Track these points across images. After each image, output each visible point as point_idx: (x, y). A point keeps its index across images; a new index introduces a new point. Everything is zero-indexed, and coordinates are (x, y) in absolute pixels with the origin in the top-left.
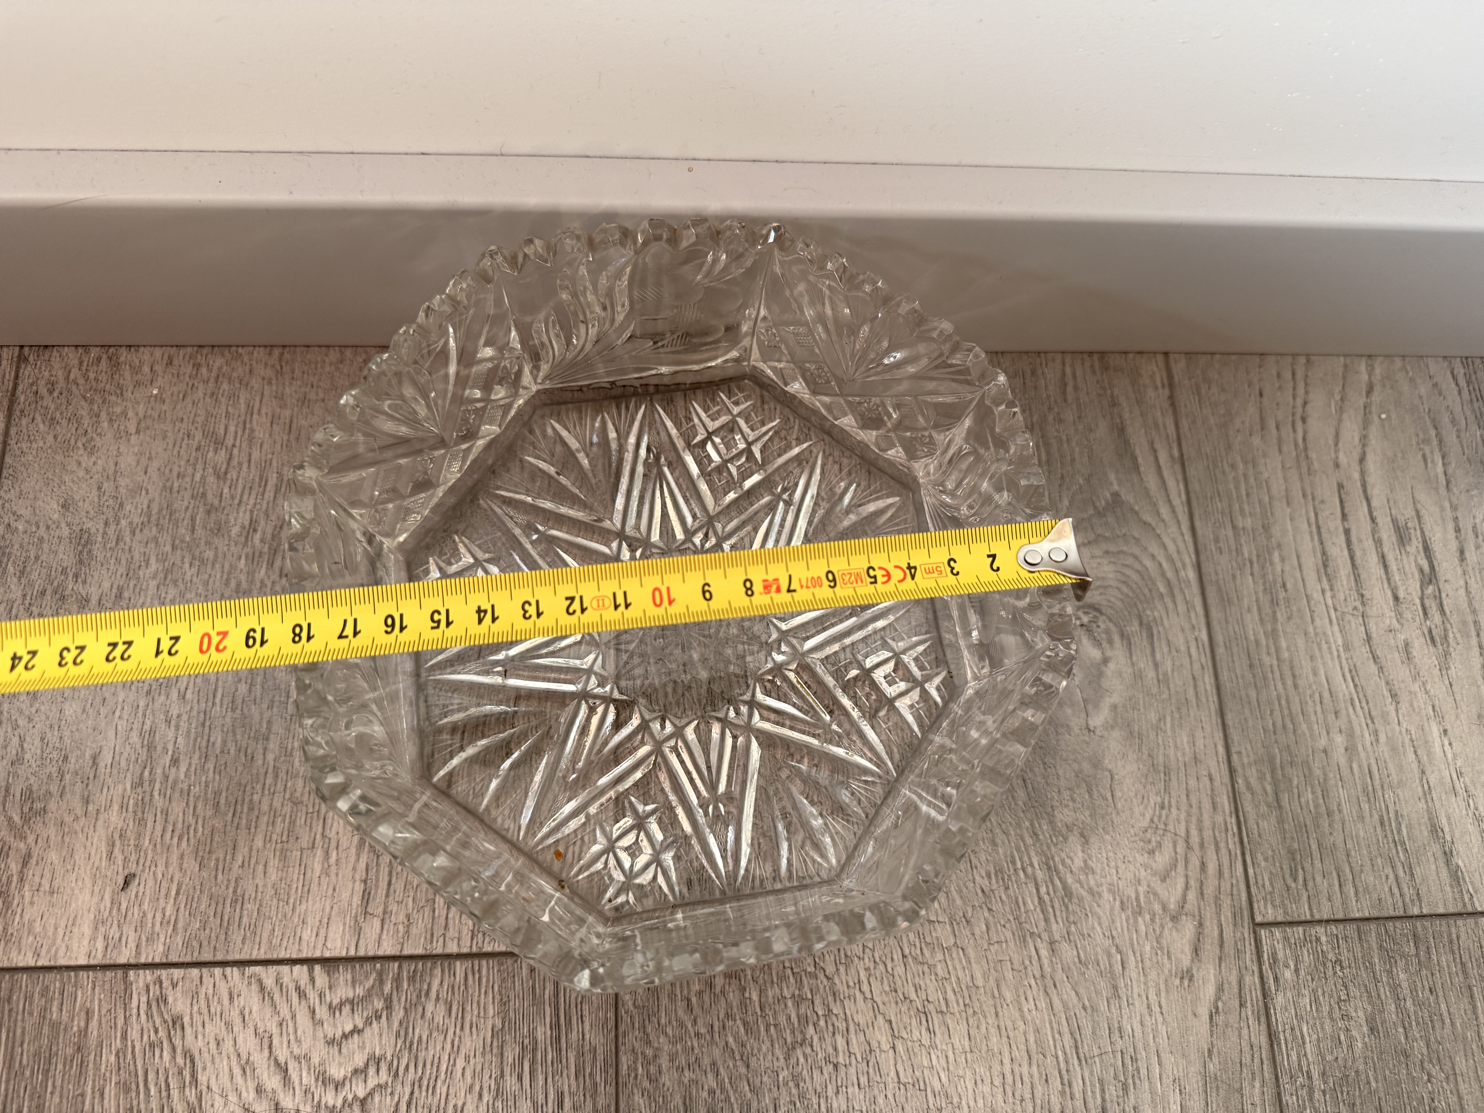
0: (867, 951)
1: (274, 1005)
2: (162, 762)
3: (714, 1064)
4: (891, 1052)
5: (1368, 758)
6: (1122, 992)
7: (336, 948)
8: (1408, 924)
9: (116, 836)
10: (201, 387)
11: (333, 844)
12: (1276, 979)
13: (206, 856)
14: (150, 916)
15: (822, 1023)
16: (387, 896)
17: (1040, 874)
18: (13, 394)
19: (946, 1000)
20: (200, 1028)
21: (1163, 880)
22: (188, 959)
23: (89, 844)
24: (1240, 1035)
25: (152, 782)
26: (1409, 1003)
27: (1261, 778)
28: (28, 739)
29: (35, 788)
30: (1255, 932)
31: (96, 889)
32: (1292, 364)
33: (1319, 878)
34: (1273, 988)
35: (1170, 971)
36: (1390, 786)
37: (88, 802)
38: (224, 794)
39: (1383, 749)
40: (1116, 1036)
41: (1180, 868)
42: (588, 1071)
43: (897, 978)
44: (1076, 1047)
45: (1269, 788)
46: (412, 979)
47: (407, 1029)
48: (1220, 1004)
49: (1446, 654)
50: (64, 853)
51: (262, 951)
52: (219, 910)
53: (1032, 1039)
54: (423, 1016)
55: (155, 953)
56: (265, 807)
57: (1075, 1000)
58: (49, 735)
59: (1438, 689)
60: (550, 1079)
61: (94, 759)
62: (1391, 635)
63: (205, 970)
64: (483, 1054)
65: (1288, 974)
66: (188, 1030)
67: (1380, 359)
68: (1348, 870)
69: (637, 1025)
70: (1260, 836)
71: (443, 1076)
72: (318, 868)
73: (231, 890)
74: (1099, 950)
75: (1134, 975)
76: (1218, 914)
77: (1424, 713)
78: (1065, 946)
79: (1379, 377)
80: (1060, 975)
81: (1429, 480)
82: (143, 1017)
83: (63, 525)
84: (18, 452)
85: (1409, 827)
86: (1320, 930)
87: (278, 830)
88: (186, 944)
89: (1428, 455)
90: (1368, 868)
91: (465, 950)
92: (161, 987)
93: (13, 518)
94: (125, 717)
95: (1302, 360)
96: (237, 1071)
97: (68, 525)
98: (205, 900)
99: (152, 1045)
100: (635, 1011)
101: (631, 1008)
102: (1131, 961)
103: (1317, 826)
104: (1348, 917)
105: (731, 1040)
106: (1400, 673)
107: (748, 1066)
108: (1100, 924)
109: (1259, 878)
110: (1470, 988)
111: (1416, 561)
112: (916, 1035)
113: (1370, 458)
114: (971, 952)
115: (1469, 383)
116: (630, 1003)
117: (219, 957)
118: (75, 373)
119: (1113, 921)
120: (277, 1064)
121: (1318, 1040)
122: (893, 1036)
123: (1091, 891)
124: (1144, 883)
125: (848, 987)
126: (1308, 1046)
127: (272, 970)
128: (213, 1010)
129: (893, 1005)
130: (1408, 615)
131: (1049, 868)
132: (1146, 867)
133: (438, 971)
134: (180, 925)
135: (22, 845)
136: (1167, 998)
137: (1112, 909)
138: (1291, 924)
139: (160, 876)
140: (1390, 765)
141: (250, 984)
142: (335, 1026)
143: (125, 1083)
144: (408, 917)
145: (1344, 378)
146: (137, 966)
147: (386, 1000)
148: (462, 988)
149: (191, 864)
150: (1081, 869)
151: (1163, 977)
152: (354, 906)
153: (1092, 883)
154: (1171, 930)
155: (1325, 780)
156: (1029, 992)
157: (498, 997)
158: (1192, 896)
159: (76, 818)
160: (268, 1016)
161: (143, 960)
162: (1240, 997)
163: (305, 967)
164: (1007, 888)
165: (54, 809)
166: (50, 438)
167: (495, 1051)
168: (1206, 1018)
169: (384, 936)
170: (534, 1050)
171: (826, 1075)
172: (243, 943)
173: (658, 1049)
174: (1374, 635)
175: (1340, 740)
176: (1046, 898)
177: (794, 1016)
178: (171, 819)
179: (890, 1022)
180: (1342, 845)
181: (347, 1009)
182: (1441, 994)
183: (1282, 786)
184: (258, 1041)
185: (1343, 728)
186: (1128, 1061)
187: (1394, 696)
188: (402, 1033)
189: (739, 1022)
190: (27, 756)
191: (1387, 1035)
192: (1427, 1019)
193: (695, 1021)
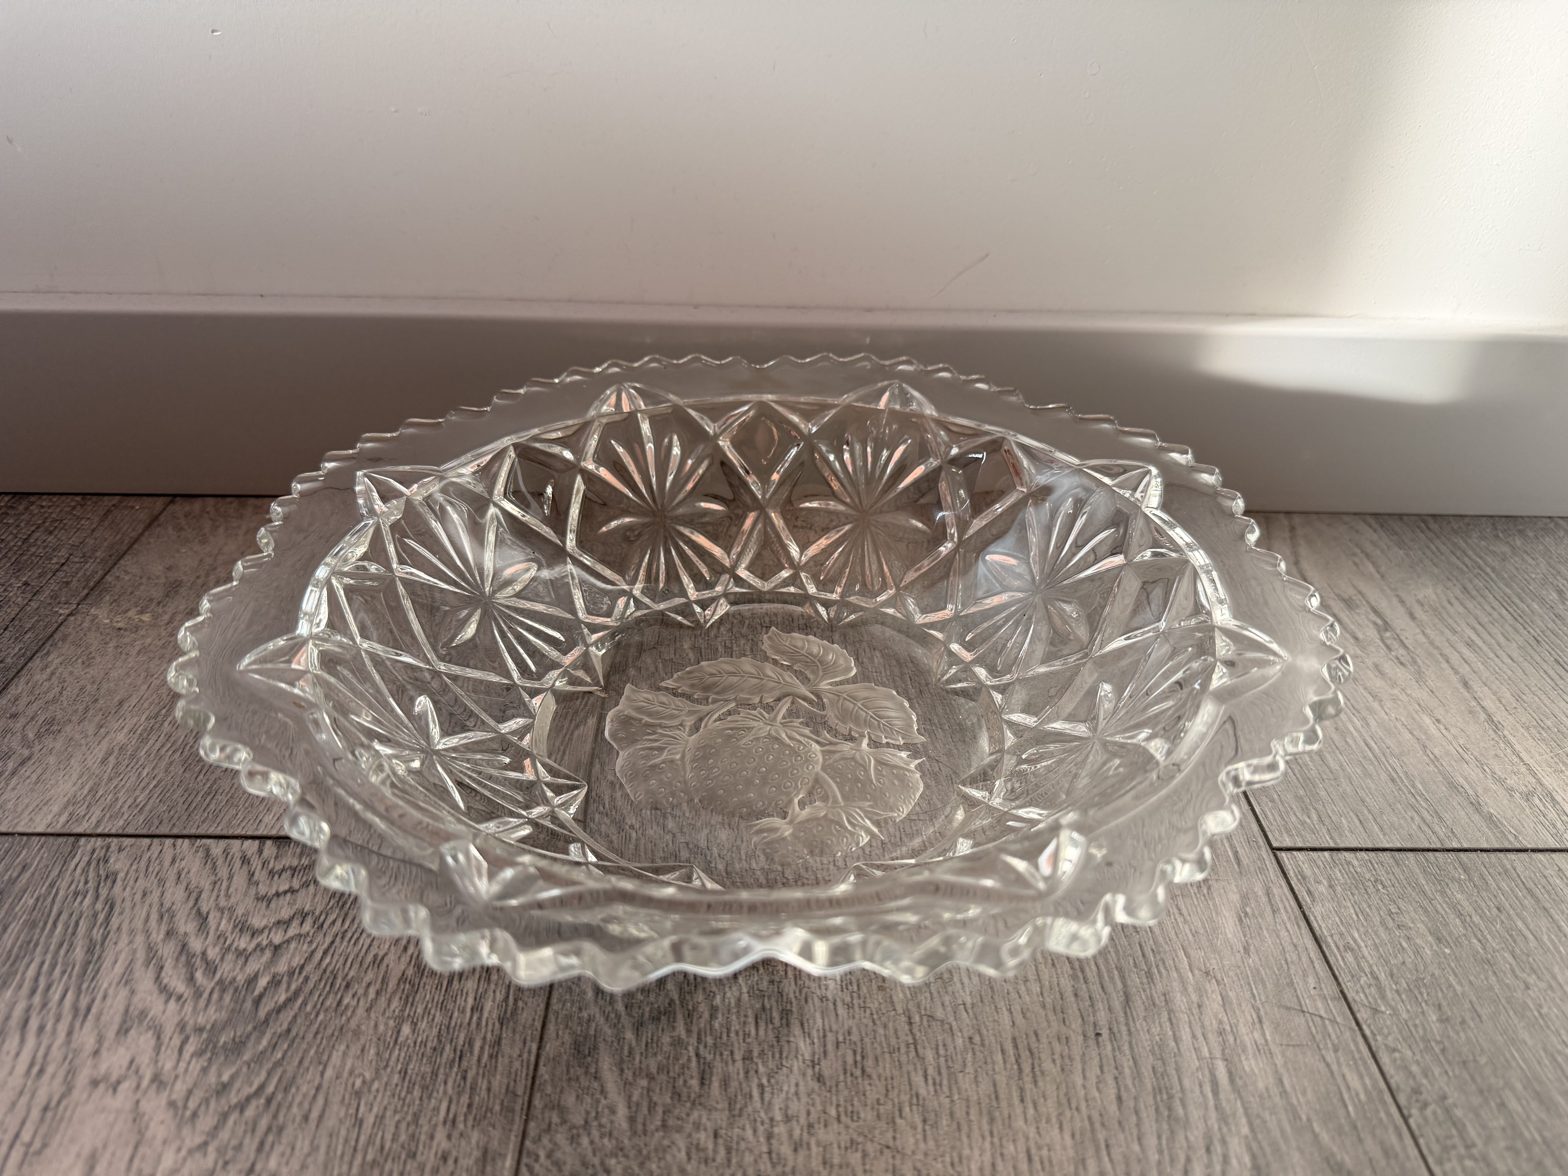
1: (214, 869)
8: (1450, 856)
9: (117, 748)
12: (1309, 892)
14: (120, 802)
18: (157, 517)
20: (131, 882)
22: (143, 832)
23: (88, 753)
24: (1279, 936)
29: (58, 718)
30: (1275, 855)
33: (1335, 817)
34: (1308, 900)
36: (1392, 755)
37: (101, 727)
39: (1376, 729)
49: (1420, 672)
50: (62, 758)
51: (220, 829)
52: (190, 799)
55: (114, 828)
58: (89, 687)
59: (1420, 694)
61: (122, 701)
63: (156, 841)
65: (1323, 889)
66: (119, 883)
67: (1297, 515)
68: (1367, 813)
76: (1230, 839)
77: (1410, 708)
79: (1297, 523)
81: (1363, 575)
82: (79, 870)
83: (163, 578)
84: (146, 543)
85: (1424, 783)
86: (1349, 856)
88: (147, 822)
89: (1358, 562)
90: (1387, 810)
92: (107, 851)
93: (123, 574)
96: (154, 916)
97: (166, 578)
98: (179, 792)
99: (76, 894)
104: (1378, 846)
106: (1376, 683)
111: (1368, 619)
113: (1304, 562)
115: (1381, 526)
117: (175, 831)
118: (209, 509)
121: (1376, 945)
126: (1364, 950)
127: (223, 843)
128: (151, 869)
130: (1371, 648)
135: (27, 752)
138: (1315, 849)
139: (145, 775)
140: (1387, 740)
141: (197, 851)
142: (270, 886)
143: (34, 921)
146: (90, 835)
159: (86, 737)
160: (205, 876)
161: (99, 831)
163: (257, 842)
165: (69, 731)
166: (175, 537)
168: (1234, 920)
172: (204, 822)
180: (1354, 794)
182: (1512, 913)
184: (186, 894)
191: (1460, 945)
192: (1504, 934)
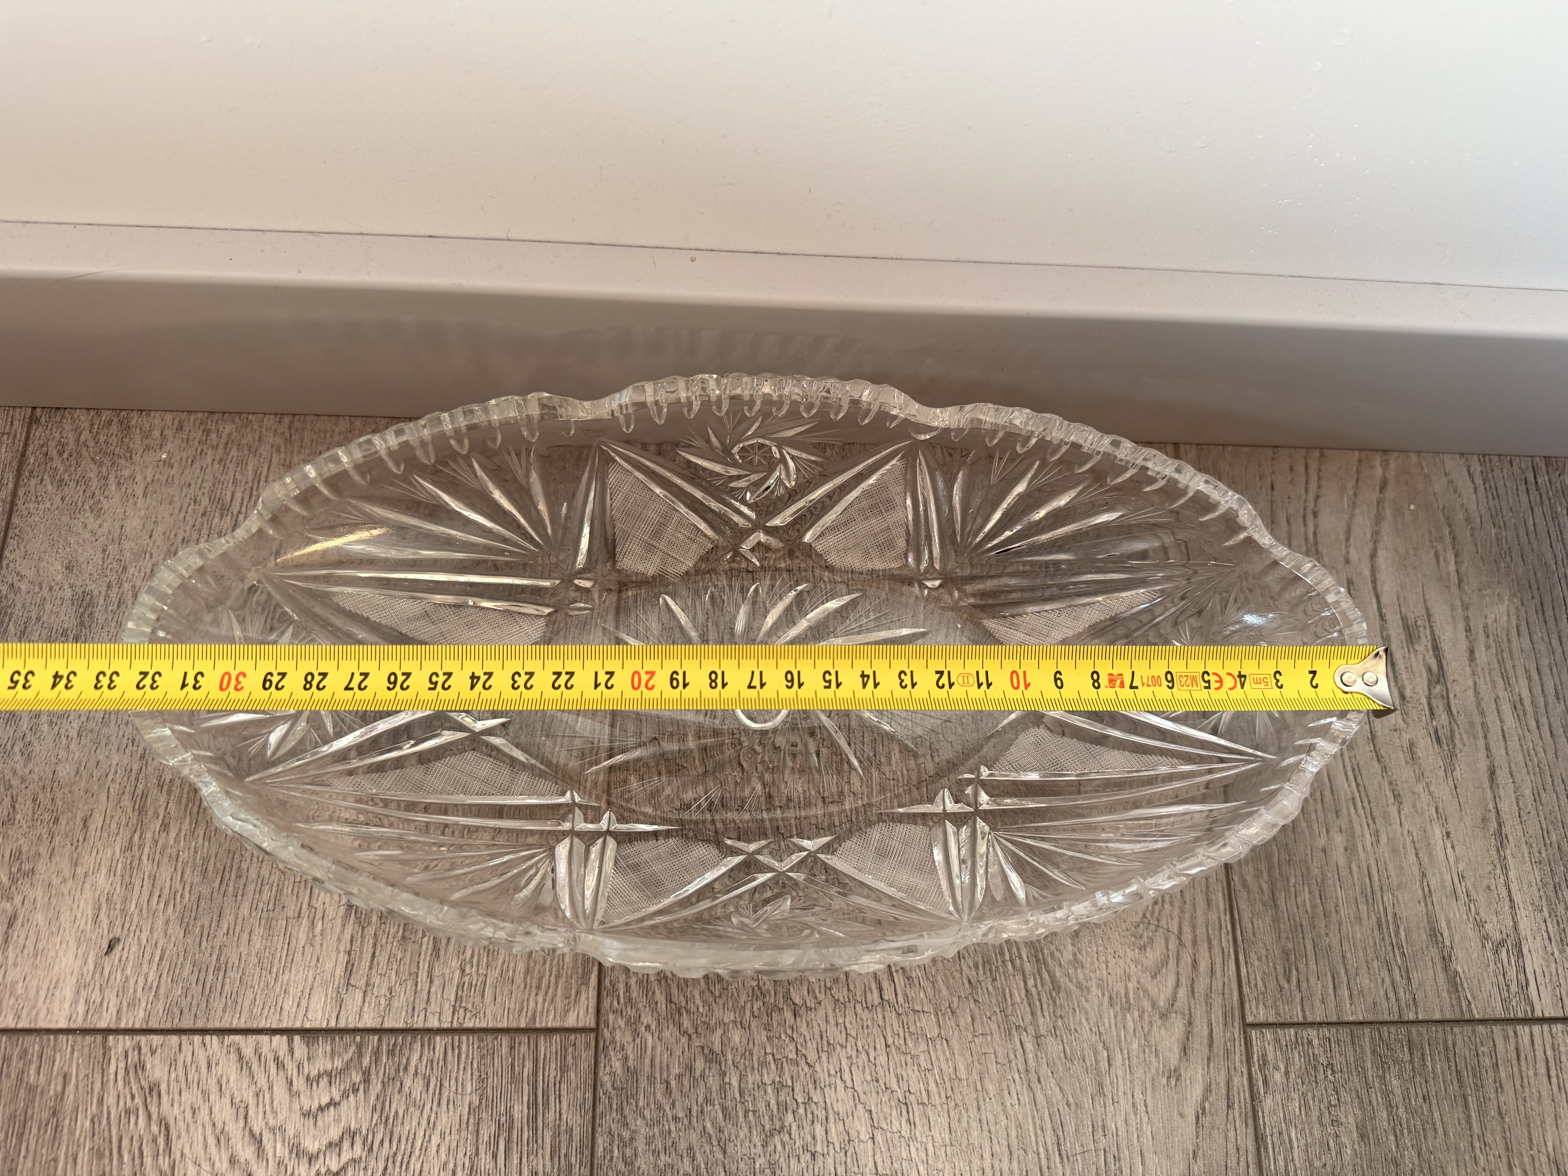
0: (850, 1039)
1: (251, 1075)
2: (153, 826)
3: (690, 1148)
4: (870, 1142)
5: (1367, 859)
6: (1107, 1089)
7: (317, 1019)
8: (1403, 1029)
9: (103, 900)
10: (210, 452)
11: (319, 914)
12: (1265, 1082)
13: (192, 922)
14: (132, 981)
15: (801, 1111)
16: (370, 968)
17: (1028, 967)
18: (23, 455)
19: (928, 1092)
20: (177, 1096)
21: (1154, 977)
22: (168, 1026)
23: (75, 907)
24: (1226, 1137)
25: (141, 847)
26: (1401, 1110)
27: (1258, 876)
28: (20, 799)
29: (25, 849)
30: (1245, 1033)
31: (80, 952)
32: (1306, 457)
33: (1313, 980)
34: (1262, 1091)
35: (1157, 1070)
36: (1389, 888)
37: (76, 865)
38: (212, 861)
39: (1384, 849)
40: (1099, 1134)
41: (1172, 964)
42: (563, 1151)
43: (879, 1067)
44: (1059, 1144)
45: (1265, 887)
46: (391, 1053)
47: (384, 1103)
48: (1207, 1105)
49: (1452, 755)
50: (50, 915)
51: (243, 1020)
52: (201, 978)
53: (1013, 1135)
54: (400, 1091)
55: (136, 1019)
56: (253, 875)
57: (1059, 1096)
58: (41, 796)
59: (1443, 791)
60: (525, 1159)
61: (85, 822)
62: (1396, 734)
63: (184, 1038)
64: (459, 1131)
65: (1278, 1077)
66: (164, 1097)
67: (1396, 454)
68: (1343, 972)
69: (614, 1107)
70: (1254, 935)
71: (417, 1152)
72: (302, 938)
73: (215, 957)
74: (1085, 1045)
75: (1120, 1072)
76: (1209, 1013)
77: (1426, 814)
78: (1050, 1040)
79: (1393, 473)
80: (1045, 1071)
81: (1440, 579)
82: (120, 1083)
83: (66, 587)
84: (25, 513)
85: (1408, 931)
86: (1312, 1032)
87: (265, 898)
88: (167, 1011)
89: (1441, 553)
90: (1363, 970)
91: (446, 1025)
92: (139, 1053)
93: (16, 579)
94: (118, 781)
95: (1317, 453)
96: (211, 1140)
97: (71, 587)
98: (188, 967)
99: (128, 1112)
100: (613, 1093)
101: (610, 1089)
102: (1118, 1058)
103: (1313, 926)
104: (1341, 1020)
105: (708, 1125)
106: (1404, 773)
107: (725, 1152)
108: (1087, 1020)
109: (1252, 977)
110: (1465, 1097)
111: (1424, 660)
112: (896, 1126)
113: (1381, 553)
114: (954, 1043)
115: (1485, 481)
116: (609, 1085)
117: (200, 1025)
118: (85, 435)
119: (1101, 1018)
120: (252, 1134)
121: (1306, 1145)
122: (873, 1126)
123: (1079, 986)
124: (1134, 979)
125: (829, 1075)
126: (1295, 1151)
127: (252, 1039)
128: (190, 1078)
129: (874, 1095)
130: (1414, 714)
131: (1038, 961)
132: (1136, 962)
133: (417, 1046)
134: (162, 991)
135: (8, 906)
136: (1153, 1097)
137: (1100, 1004)
138: (1283, 1025)
139: (145, 941)
140: (1391, 867)
141: (228, 1052)
142: (312, 1098)
143: (99, 1149)
144: (390, 990)
145: (1358, 472)
146: (116, 1032)
147: (364, 1073)
148: (441, 1063)
149: (176, 931)
150: (1070, 962)
151: (1149, 1075)
152: (337, 977)
153: (1081, 977)
154: (1160, 1028)
155: (1323, 880)
156: (1012, 1087)
157: (476, 1074)
158: (1182, 993)
159: (64, 881)
160: (245, 1086)
161: (123, 1025)
162: (1228, 1098)
163: (285, 1038)
164: (994, 980)
165: (43, 871)
166: (58, 499)
167: (470, 1128)
168: (1192, 1119)
169: (366, 1009)
170: (511, 1128)
171: (804, 1165)
172: (224, 1011)
173: (634, 1132)
174: (1379, 734)
175: (1339, 840)
176: (1033, 990)
177: (773, 1102)
178: (158, 884)
179: (870, 1111)
180: (1338, 947)
181: (324, 1081)
182: (1434, 1102)
183: (1279, 884)
184: (234, 1111)
185: (1343, 827)
186: (1110, 1160)
187: (1397, 796)
188: (379, 1108)
189: (717, 1107)
190: (19, 817)
191: (1378, 1143)
192: (1419, 1127)
193: (673, 1104)
